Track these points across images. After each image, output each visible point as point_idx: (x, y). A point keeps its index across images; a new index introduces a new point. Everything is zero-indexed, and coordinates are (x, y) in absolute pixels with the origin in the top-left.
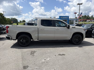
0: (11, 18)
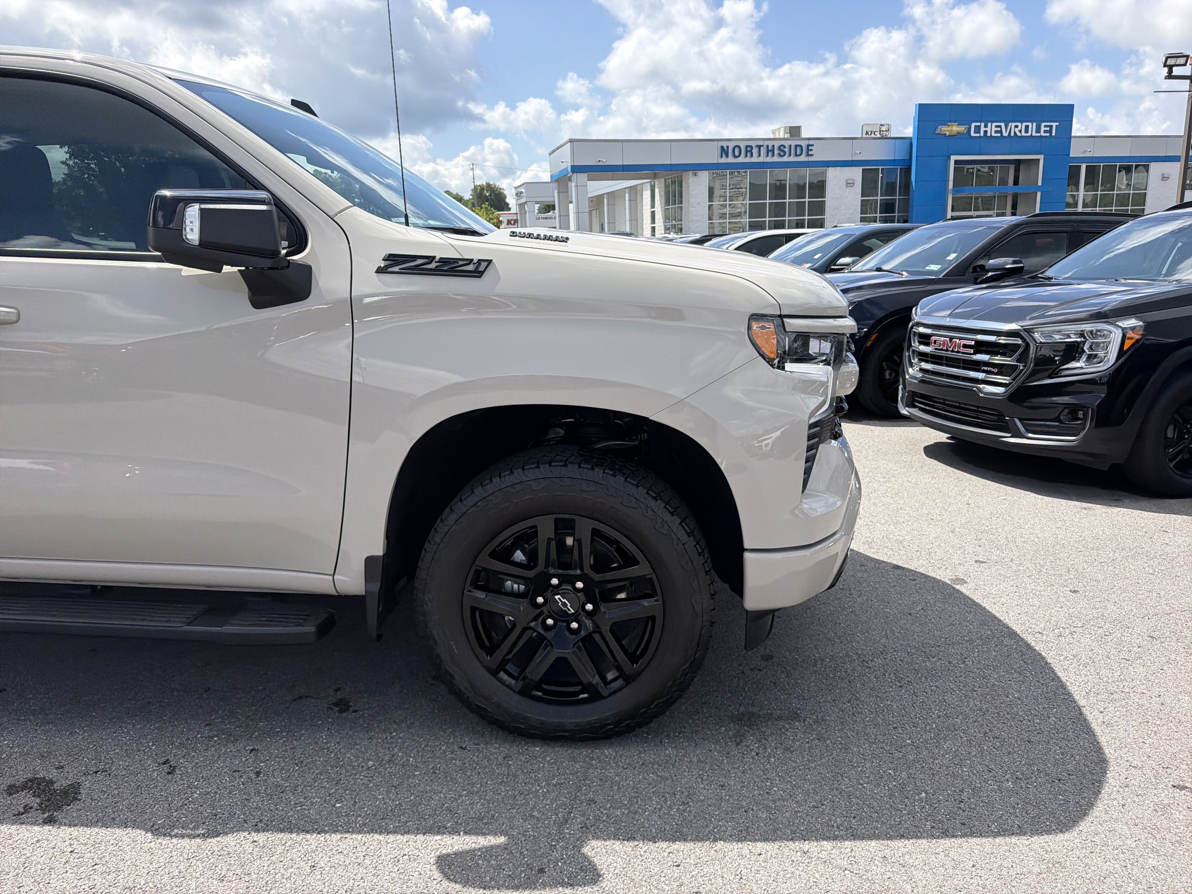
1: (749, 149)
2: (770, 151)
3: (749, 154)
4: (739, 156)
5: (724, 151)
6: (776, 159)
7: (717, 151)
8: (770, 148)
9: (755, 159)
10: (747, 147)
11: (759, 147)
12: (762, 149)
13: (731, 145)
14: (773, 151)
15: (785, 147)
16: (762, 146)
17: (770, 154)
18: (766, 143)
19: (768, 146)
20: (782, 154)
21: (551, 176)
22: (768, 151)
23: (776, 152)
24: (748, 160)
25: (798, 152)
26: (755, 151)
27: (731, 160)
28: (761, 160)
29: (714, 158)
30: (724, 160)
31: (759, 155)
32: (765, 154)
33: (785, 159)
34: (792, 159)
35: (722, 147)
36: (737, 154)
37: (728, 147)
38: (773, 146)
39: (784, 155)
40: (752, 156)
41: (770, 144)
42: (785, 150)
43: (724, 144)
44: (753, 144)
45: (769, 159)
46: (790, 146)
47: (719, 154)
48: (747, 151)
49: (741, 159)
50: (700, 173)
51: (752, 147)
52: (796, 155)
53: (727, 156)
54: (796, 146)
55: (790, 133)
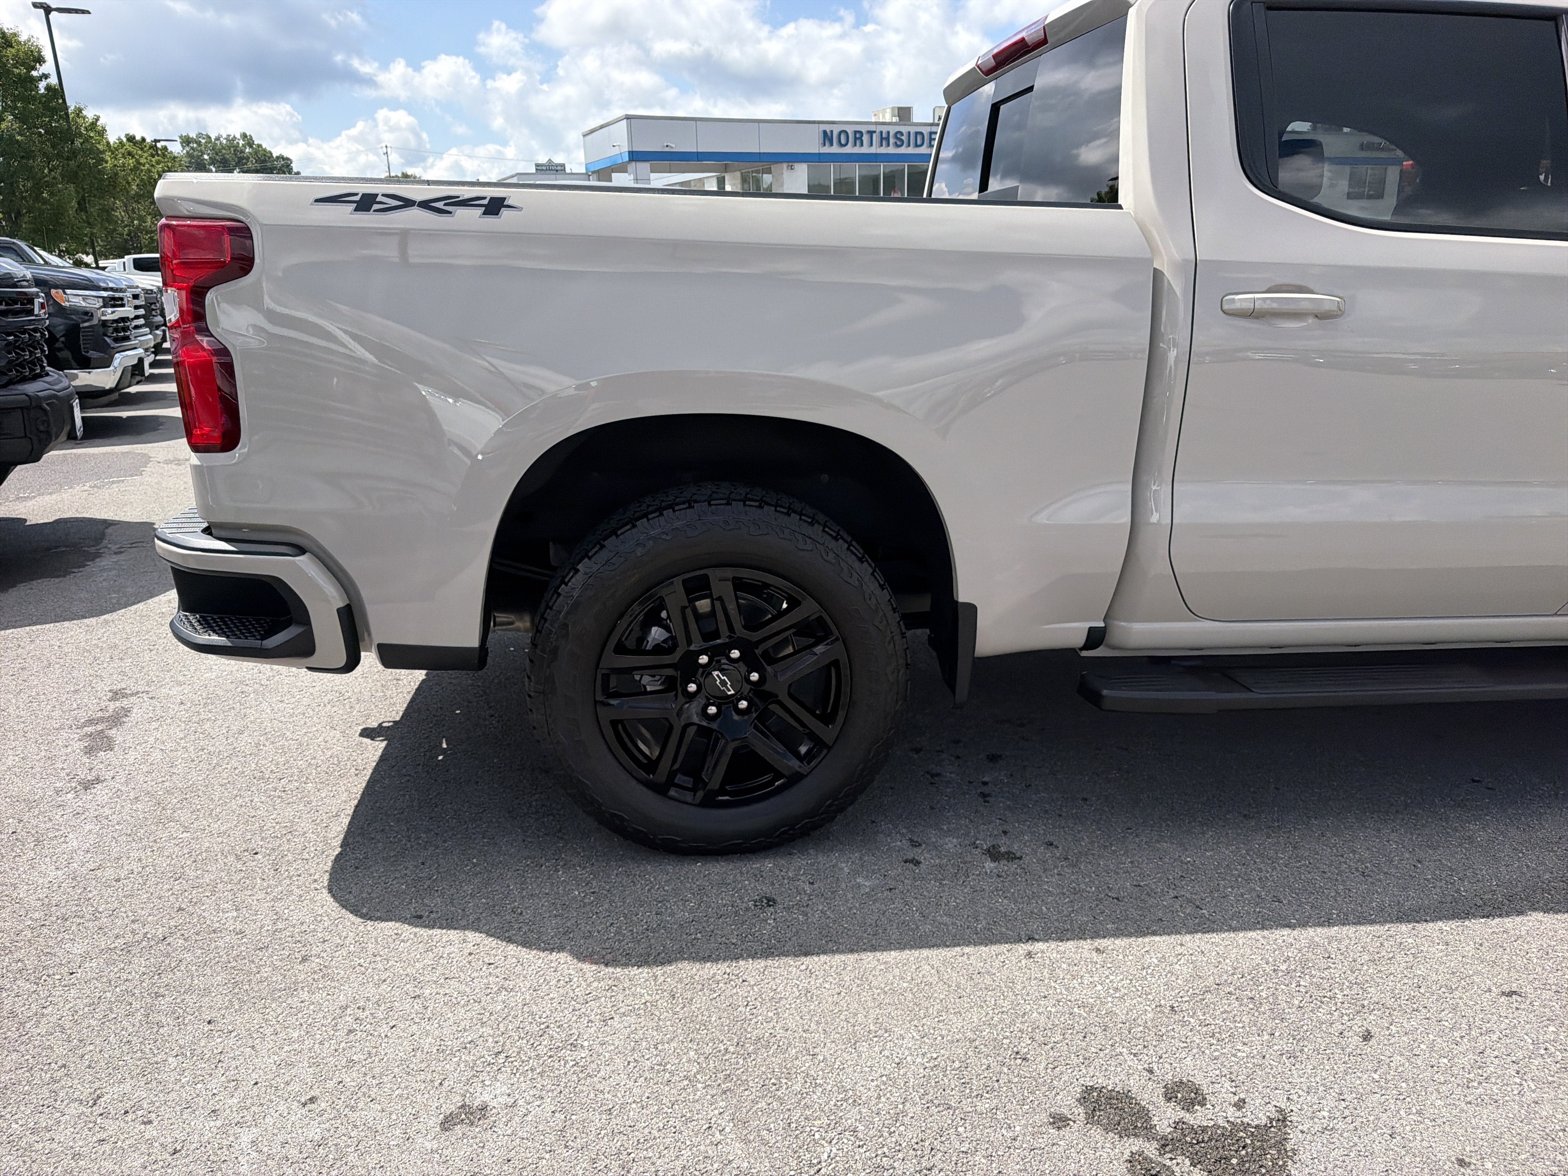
0: (186, 141)
1: (858, 136)
2: (885, 138)
3: (858, 142)
4: (846, 144)
5: (827, 138)
6: (892, 150)
7: (817, 138)
8: (884, 136)
9: (865, 150)
10: (856, 132)
11: (871, 133)
12: (874, 135)
13: (836, 130)
14: (888, 139)
15: (902, 134)
16: (875, 132)
17: (884, 143)
18: (879, 129)
19: (881, 132)
20: (899, 143)
21: (587, 166)
22: (882, 139)
23: (892, 140)
24: (857, 150)
25: (919, 142)
26: (865, 138)
27: (835, 149)
28: (873, 150)
29: (814, 147)
30: (827, 150)
31: (871, 145)
32: (878, 144)
33: (903, 150)
34: (911, 150)
35: (825, 132)
36: (843, 141)
37: (832, 132)
38: (888, 133)
39: (902, 145)
40: (862, 145)
41: (885, 129)
42: (903, 138)
43: (828, 128)
44: (864, 129)
45: (883, 150)
46: (909, 133)
47: (821, 141)
48: (856, 139)
49: (849, 149)
50: (797, 166)
51: (861, 133)
52: (916, 146)
53: (832, 145)
54: (917, 133)
55: (899, 116)
